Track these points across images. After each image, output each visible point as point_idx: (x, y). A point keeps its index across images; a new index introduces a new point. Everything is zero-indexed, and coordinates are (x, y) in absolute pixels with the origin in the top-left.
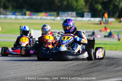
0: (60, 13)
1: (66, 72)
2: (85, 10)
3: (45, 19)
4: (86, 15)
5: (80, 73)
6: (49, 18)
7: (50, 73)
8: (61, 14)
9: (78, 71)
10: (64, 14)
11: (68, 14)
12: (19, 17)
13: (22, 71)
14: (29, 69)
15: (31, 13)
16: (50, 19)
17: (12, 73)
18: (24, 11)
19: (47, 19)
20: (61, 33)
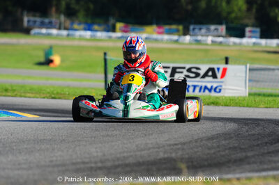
0: (191, 27)
1: (212, 151)
2: (246, 21)
3: (156, 40)
4: (250, 31)
5: (244, 154)
6: (166, 37)
7: (177, 153)
8: (194, 29)
9: (241, 149)
10: (200, 29)
11: (208, 30)
12: (101, 34)
13: (116, 147)
14: (130, 143)
15: (125, 27)
16: (167, 40)
17: (94, 150)
18: (112, 21)
19: (162, 41)
20: (194, 70)
